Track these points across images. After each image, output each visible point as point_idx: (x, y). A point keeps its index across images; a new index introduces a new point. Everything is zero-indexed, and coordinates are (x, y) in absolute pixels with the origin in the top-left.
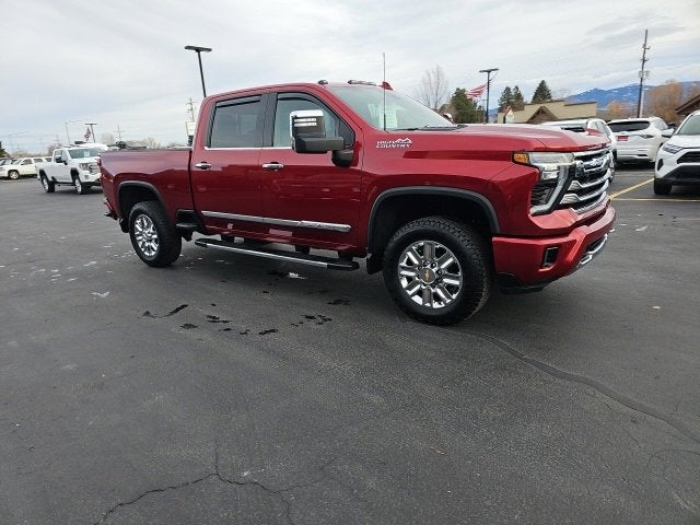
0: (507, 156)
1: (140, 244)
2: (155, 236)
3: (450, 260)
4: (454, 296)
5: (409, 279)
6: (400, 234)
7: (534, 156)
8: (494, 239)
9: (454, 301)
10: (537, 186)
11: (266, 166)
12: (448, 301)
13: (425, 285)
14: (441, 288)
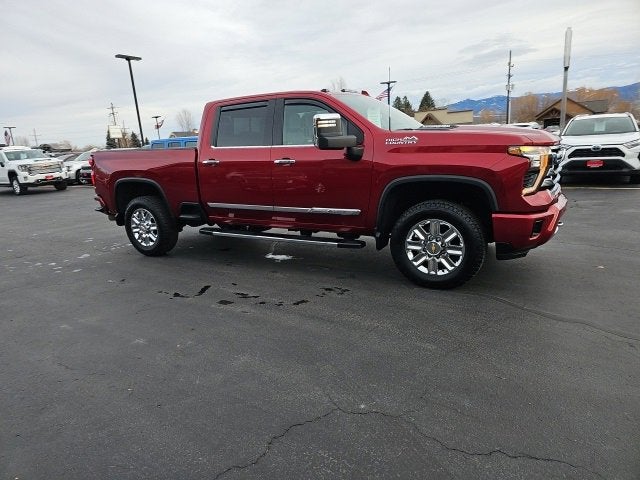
0: (504, 149)
1: (137, 236)
2: (155, 228)
3: (454, 235)
4: (457, 264)
5: (415, 252)
6: (408, 215)
7: (525, 149)
8: (494, 215)
9: (457, 268)
10: (527, 171)
11: (277, 161)
12: (451, 268)
13: (430, 256)
14: (445, 258)
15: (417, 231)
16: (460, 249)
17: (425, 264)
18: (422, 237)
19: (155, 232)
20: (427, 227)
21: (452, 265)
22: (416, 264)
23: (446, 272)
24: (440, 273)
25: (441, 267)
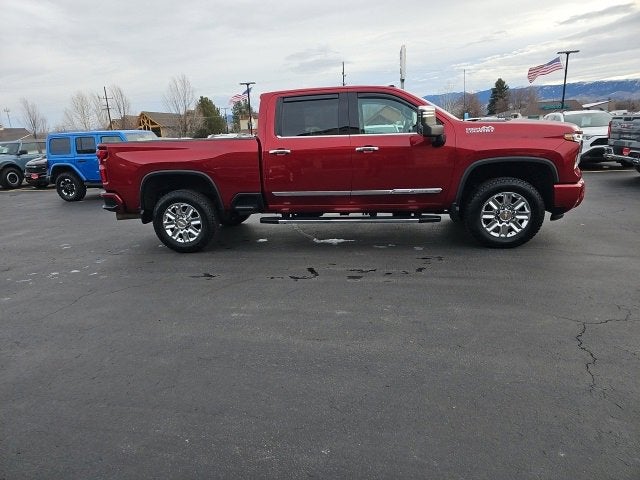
2: (197, 222)
3: (522, 204)
4: (523, 226)
5: (488, 221)
8: (555, 186)
9: (523, 229)
11: (358, 149)
12: (518, 230)
13: (501, 223)
14: (515, 223)
15: (491, 203)
16: (526, 214)
17: (497, 230)
18: (496, 208)
19: (197, 226)
20: (500, 199)
21: (519, 227)
22: (489, 230)
23: (514, 234)
24: (509, 235)
25: (511, 230)
